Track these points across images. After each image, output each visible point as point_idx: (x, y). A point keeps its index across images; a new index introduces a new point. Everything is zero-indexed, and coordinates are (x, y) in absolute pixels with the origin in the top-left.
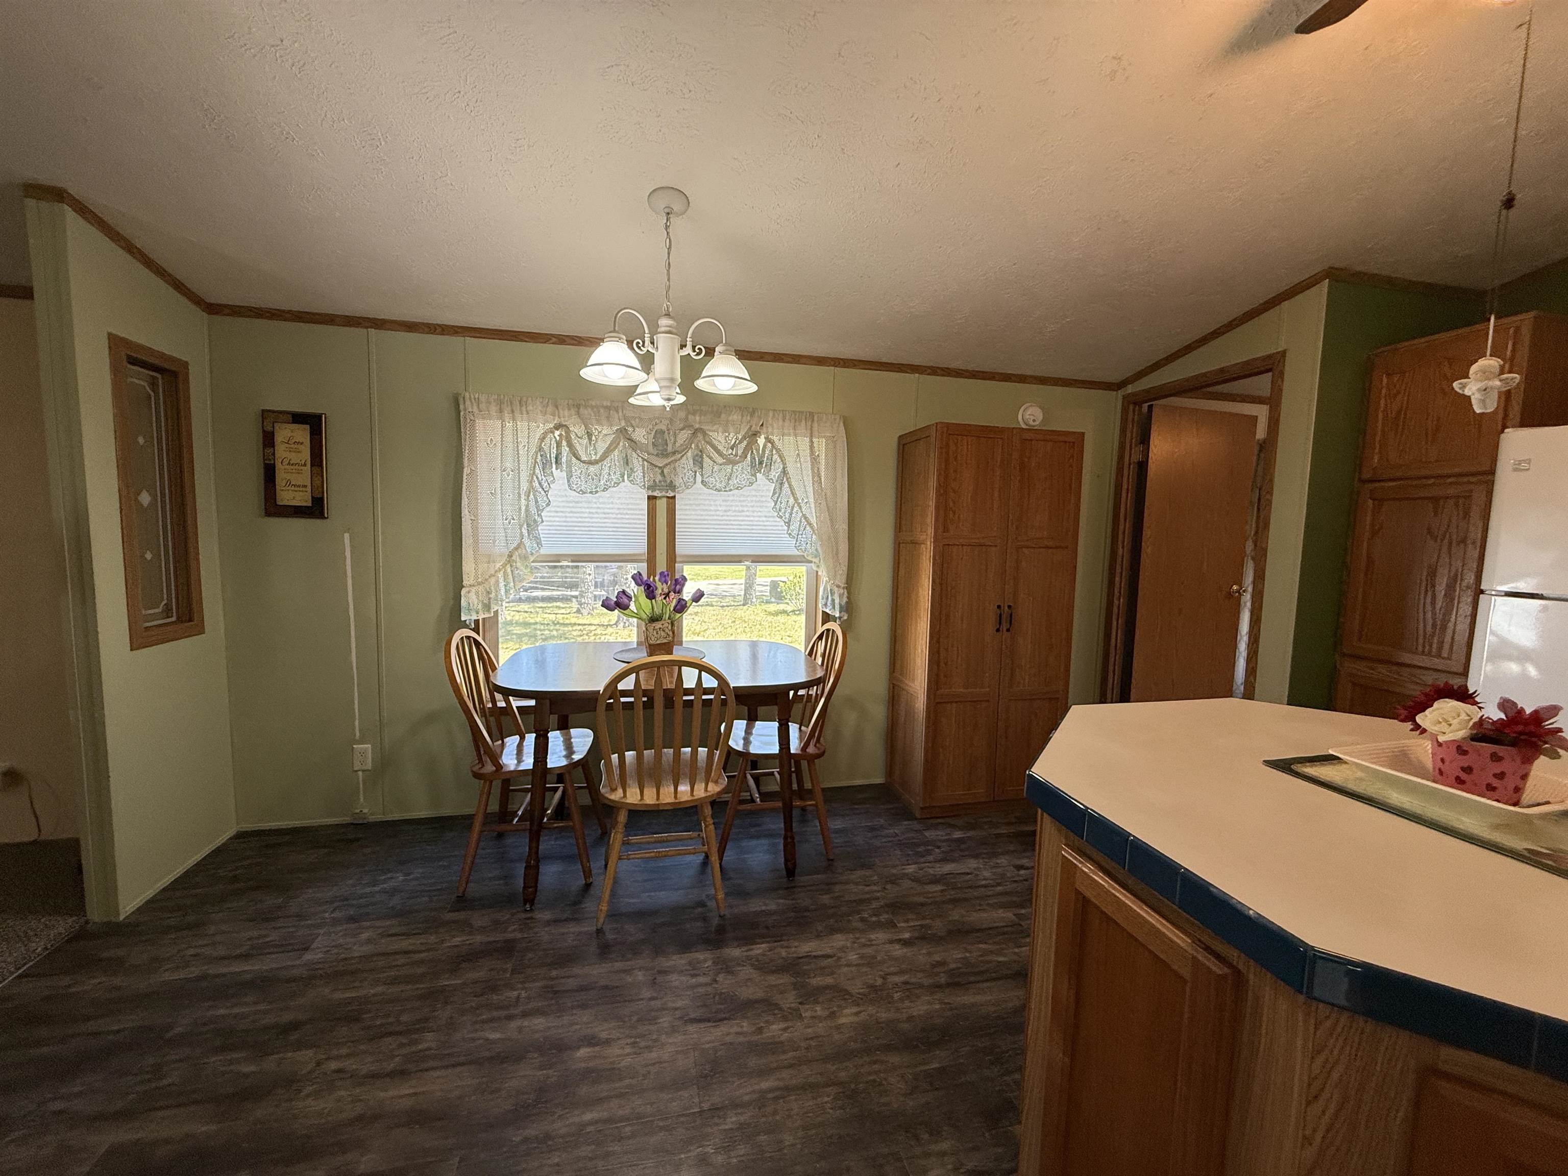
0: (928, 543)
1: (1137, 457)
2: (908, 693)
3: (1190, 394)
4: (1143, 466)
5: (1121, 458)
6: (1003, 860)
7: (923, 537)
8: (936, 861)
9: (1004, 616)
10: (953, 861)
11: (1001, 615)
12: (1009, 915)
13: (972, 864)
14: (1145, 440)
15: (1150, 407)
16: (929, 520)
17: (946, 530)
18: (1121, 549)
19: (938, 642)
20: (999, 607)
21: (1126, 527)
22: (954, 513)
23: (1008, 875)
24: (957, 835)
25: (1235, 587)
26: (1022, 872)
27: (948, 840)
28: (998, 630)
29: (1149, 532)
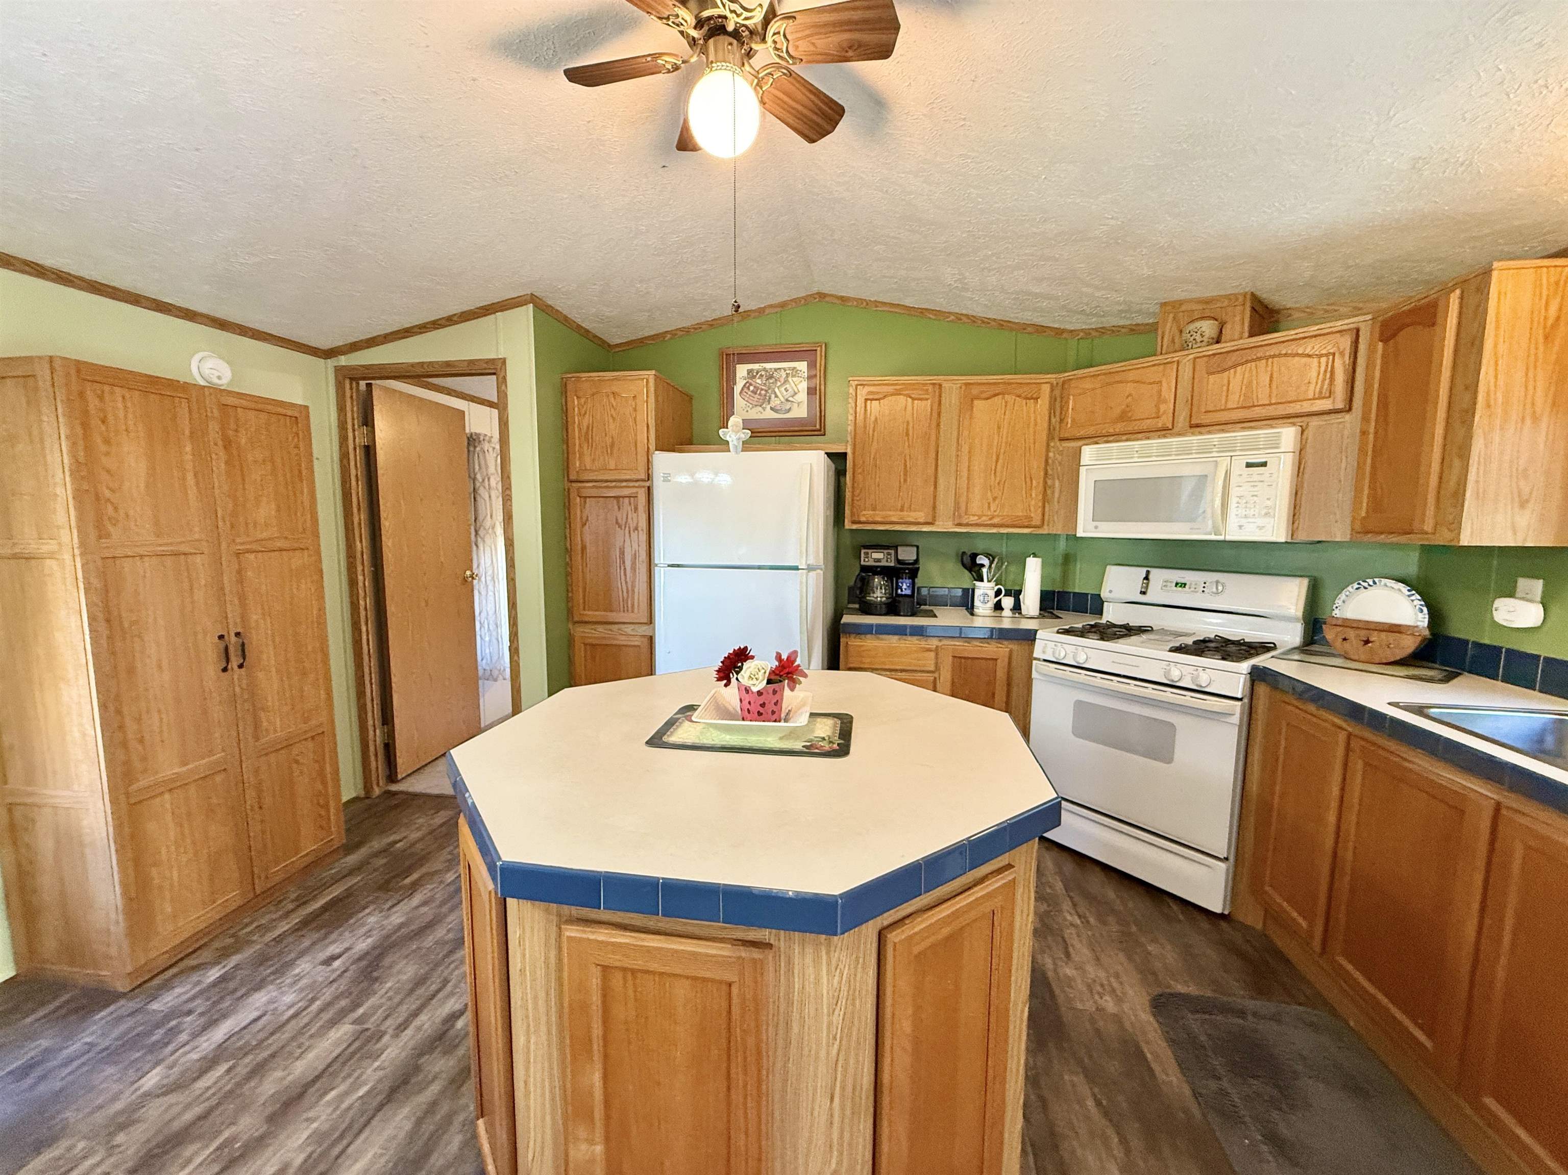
0: (67, 557)
1: (361, 441)
2: (55, 807)
3: (409, 380)
4: (369, 451)
5: (343, 439)
6: (304, 966)
7: (48, 547)
8: (195, 1036)
9: (232, 650)
10: (225, 1016)
11: (226, 649)
12: (345, 1029)
13: (260, 999)
14: (367, 420)
15: (369, 386)
16: (60, 518)
17: (103, 534)
18: (358, 543)
19: (119, 712)
20: (221, 637)
21: (360, 518)
22: (116, 509)
23: (320, 979)
24: (214, 974)
25: (468, 573)
26: (337, 964)
27: (201, 992)
28: (225, 670)
29: (387, 524)
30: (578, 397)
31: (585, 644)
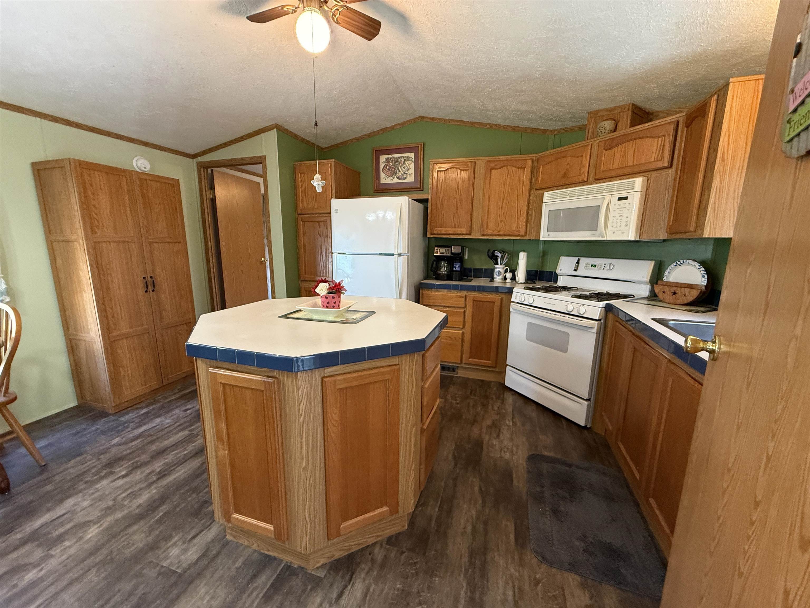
0: (81, 241)
1: (210, 196)
2: (85, 341)
3: (230, 168)
4: (213, 201)
5: (201, 195)
6: (177, 411)
7: (75, 237)
8: (133, 429)
9: (149, 284)
10: (144, 424)
11: (146, 283)
12: (186, 432)
13: (158, 420)
14: (212, 187)
15: (212, 171)
16: (77, 226)
17: (93, 232)
18: (210, 244)
19: (104, 304)
20: (144, 278)
21: (210, 232)
22: (98, 222)
23: (181, 416)
24: (144, 411)
25: (263, 259)
26: (188, 411)
27: (139, 416)
28: (146, 291)
29: (222, 235)
30: (300, 173)
31: (306, 291)
